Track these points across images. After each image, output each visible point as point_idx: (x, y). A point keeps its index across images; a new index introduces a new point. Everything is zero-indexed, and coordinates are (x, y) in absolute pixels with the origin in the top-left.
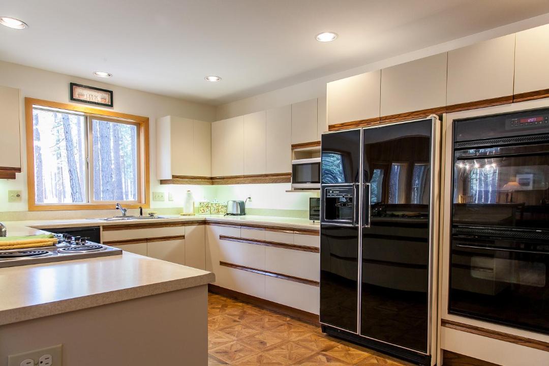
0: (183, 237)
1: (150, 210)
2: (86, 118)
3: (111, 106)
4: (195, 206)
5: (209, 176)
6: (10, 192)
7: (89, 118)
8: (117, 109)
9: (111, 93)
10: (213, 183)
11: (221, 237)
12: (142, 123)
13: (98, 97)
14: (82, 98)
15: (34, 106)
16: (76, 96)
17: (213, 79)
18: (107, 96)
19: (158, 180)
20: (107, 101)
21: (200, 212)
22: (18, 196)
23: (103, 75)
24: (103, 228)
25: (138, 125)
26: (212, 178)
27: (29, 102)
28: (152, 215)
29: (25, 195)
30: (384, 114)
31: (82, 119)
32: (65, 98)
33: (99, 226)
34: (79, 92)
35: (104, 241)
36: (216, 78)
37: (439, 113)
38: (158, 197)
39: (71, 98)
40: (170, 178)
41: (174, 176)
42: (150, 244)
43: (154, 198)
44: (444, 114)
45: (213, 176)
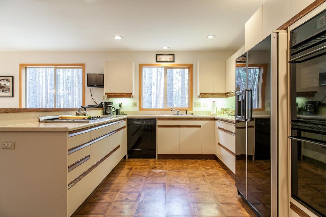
0: (200, 126)
1: (192, 112)
2: (165, 69)
3: (174, 61)
4: (218, 110)
6: (133, 103)
7: (166, 69)
8: (177, 62)
9: (174, 55)
10: (227, 97)
11: (219, 128)
13: (168, 58)
14: (161, 60)
15: (143, 67)
16: (158, 60)
17: (211, 37)
18: (172, 57)
19: (198, 96)
20: (172, 59)
21: (222, 114)
22: (135, 104)
23: (165, 48)
24: (158, 119)
25: (189, 68)
26: (226, 94)
27: (141, 66)
28: (192, 114)
29: (138, 104)
31: (163, 69)
32: (154, 62)
33: (156, 118)
34: (160, 58)
35: (158, 125)
36: (212, 36)
37: (286, 27)
38: (198, 105)
39: (157, 61)
40: (199, 94)
41: (201, 94)
42: (181, 129)
43: (195, 106)
44: (289, 27)
45: (226, 92)
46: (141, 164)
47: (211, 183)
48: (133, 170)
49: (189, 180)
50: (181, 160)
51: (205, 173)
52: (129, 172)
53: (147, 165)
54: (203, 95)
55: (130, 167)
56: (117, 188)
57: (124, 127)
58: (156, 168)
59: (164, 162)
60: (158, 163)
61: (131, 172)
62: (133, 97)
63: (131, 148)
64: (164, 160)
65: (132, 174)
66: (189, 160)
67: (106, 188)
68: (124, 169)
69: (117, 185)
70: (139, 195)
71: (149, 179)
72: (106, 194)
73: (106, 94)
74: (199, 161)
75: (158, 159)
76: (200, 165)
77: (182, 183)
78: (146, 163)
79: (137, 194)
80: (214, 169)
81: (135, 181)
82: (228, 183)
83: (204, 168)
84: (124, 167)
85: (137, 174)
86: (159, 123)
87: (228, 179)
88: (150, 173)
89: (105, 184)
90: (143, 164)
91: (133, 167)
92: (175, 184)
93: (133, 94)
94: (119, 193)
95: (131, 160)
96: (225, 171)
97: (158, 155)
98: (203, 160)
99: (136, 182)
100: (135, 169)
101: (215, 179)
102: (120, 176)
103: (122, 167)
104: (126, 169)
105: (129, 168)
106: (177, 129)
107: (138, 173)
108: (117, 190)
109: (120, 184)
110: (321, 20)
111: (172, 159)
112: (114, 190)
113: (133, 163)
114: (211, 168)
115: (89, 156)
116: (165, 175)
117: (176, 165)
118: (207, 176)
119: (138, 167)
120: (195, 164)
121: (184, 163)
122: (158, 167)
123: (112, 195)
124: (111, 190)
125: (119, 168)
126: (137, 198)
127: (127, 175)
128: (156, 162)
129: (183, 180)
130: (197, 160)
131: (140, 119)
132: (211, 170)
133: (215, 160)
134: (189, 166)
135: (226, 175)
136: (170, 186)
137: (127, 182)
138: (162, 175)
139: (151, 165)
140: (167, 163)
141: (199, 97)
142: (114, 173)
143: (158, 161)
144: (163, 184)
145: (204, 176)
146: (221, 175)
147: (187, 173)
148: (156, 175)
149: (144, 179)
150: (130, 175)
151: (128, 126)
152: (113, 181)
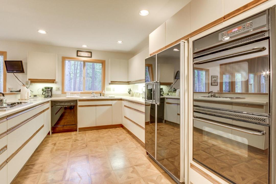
0: (112, 105)
2: (84, 62)
3: (91, 57)
5: (127, 81)
6: (56, 88)
8: (94, 58)
9: (91, 52)
10: (129, 84)
11: (125, 106)
12: (103, 63)
13: (87, 54)
14: (81, 55)
15: (66, 59)
16: (79, 55)
20: (90, 55)
22: (58, 89)
23: (85, 46)
24: (79, 101)
26: (128, 82)
27: (64, 59)
29: (61, 89)
30: (167, 45)
32: (75, 56)
33: (77, 100)
34: (80, 54)
35: (79, 105)
37: (187, 38)
38: (108, 90)
39: (77, 56)
40: (110, 82)
41: (111, 82)
42: (97, 107)
43: (107, 90)
44: (190, 39)
45: (129, 81)
46: (64, 138)
47: (124, 148)
48: (57, 145)
49: (107, 148)
50: (97, 130)
51: (117, 140)
52: (53, 148)
53: (70, 139)
54: (112, 83)
55: (54, 142)
56: (41, 168)
57: (48, 109)
58: (78, 140)
59: (84, 134)
60: (79, 135)
61: (55, 147)
62: (56, 83)
63: (55, 125)
64: (84, 132)
65: (56, 150)
66: (103, 130)
67: (29, 170)
68: (48, 145)
69: (42, 164)
70: (65, 172)
71: (73, 152)
72: (28, 178)
73: (29, 79)
74: (111, 129)
75: (79, 131)
76: (113, 133)
77: (102, 152)
78: (69, 137)
79: (63, 171)
80: (122, 135)
81: (60, 156)
82: (135, 146)
83: (116, 135)
84: (48, 143)
85: (61, 149)
86: (79, 103)
87: (134, 143)
88: (73, 146)
89: (28, 165)
90: (65, 138)
91: (56, 142)
92: (97, 154)
93: (56, 81)
94: (43, 174)
95: (55, 135)
96: (130, 136)
97: (79, 128)
98: (114, 128)
99: (60, 158)
100: (59, 143)
101: (125, 144)
102: (43, 153)
103: (46, 143)
104: (50, 145)
105: (53, 144)
106: (94, 108)
107: (62, 147)
108: (42, 171)
109: (44, 163)
110: (223, 34)
111: (90, 130)
112: (38, 171)
113: (56, 138)
114: (121, 135)
115: (6, 147)
116: (86, 146)
117: (94, 135)
118: (119, 142)
119: (61, 141)
120: (108, 132)
121: (100, 133)
122: (79, 139)
123: (36, 178)
124: (35, 172)
125: (43, 145)
126: (63, 176)
127: (51, 152)
128: (77, 134)
129: (102, 149)
130: (109, 129)
131: (63, 101)
132: (121, 137)
133: (121, 128)
134: (104, 135)
135: (132, 139)
136: (92, 156)
137: (52, 159)
138: (83, 146)
139: (73, 138)
140: (87, 134)
141: (110, 84)
142: (38, 151)
143: (79, 134)
144: (86, 155)
145: (117, 142)
146: (129, 140)
147: (104, 141)
148: (79, 147)
149: (68, 153)
150: (54, 150)
151: (52, 107)
152: (37, 160)
